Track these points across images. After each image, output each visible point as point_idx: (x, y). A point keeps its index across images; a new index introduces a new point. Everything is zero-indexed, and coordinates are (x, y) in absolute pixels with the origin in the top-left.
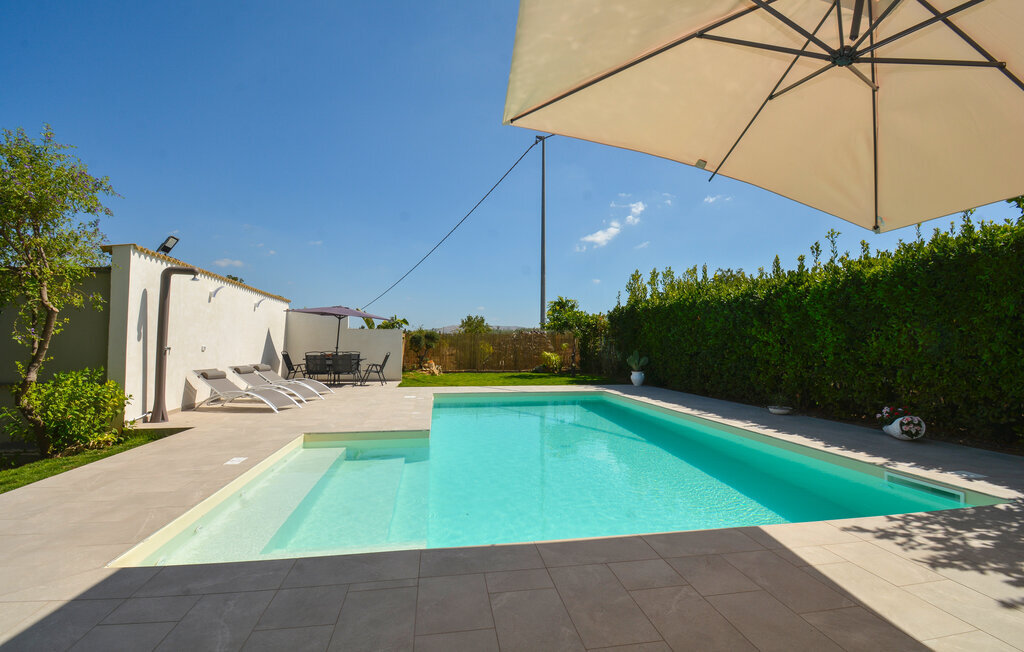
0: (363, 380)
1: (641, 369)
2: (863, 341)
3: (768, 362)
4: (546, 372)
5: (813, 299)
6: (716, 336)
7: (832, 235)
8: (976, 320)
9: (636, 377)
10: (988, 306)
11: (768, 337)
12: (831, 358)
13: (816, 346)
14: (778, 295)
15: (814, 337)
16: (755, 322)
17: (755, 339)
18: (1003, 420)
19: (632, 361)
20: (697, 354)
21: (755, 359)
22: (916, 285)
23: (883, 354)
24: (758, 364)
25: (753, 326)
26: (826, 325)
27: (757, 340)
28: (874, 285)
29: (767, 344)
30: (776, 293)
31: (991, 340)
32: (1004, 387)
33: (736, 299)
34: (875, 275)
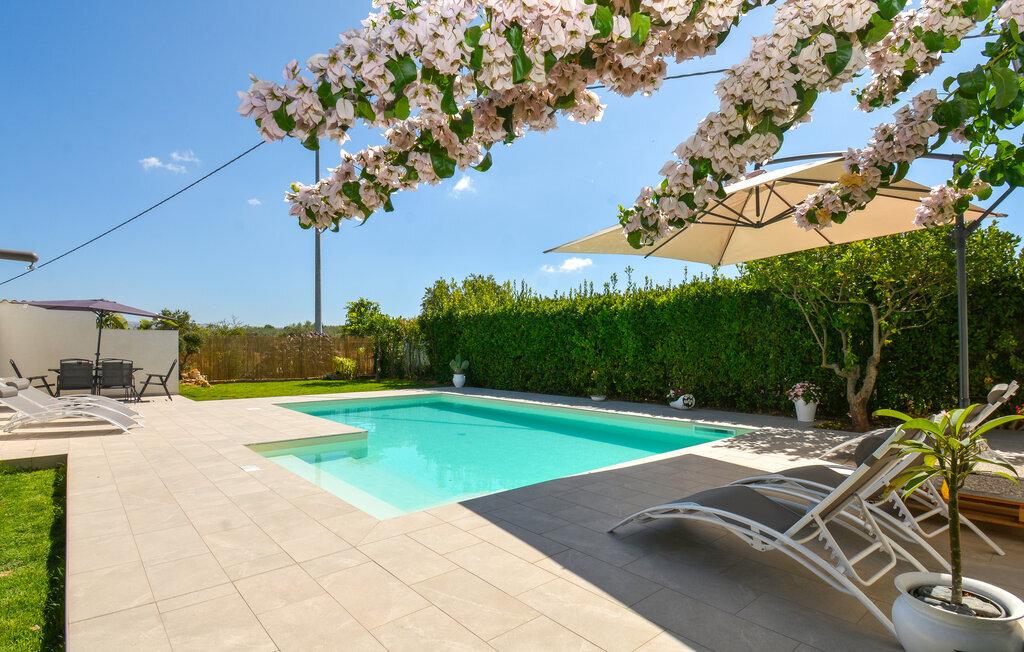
0: (138, 396)
1: (463, 372)
2: (653, 347)
3: (584, 363)
4: (339, 379)
5: (621, 317)
6: (540, 342)
7: (629, 270)
8: (719, 335)
9: (458, 379)
10: (726, 327)
11: (585, 344)
12: (631, 359)
13: (621, 351)
14: (594, 312)
15: (620, 344)
16: (576, 332)
17: (574, 346)
18: (730, 394)
19: (454, 365)
20: (520, 357)
21: (573, 362)
22: (686, 312)
23: (665, 356)
24: (576, 365)
25: (573, 335)
26: (629, 335)
27: (576, 346)
28: (662, 310)
29: (583, 349)
30: (593, 310)
31: (726, 347)
32: (731, 375)
33: (560, 313)
34: (663, 303)
